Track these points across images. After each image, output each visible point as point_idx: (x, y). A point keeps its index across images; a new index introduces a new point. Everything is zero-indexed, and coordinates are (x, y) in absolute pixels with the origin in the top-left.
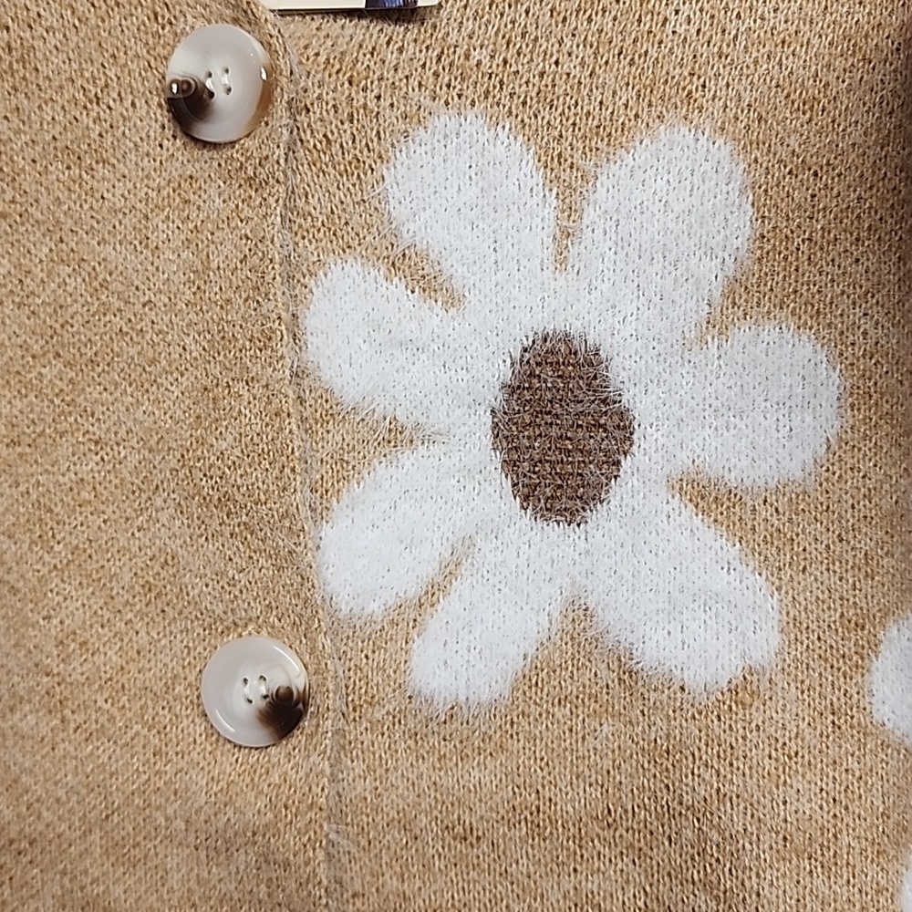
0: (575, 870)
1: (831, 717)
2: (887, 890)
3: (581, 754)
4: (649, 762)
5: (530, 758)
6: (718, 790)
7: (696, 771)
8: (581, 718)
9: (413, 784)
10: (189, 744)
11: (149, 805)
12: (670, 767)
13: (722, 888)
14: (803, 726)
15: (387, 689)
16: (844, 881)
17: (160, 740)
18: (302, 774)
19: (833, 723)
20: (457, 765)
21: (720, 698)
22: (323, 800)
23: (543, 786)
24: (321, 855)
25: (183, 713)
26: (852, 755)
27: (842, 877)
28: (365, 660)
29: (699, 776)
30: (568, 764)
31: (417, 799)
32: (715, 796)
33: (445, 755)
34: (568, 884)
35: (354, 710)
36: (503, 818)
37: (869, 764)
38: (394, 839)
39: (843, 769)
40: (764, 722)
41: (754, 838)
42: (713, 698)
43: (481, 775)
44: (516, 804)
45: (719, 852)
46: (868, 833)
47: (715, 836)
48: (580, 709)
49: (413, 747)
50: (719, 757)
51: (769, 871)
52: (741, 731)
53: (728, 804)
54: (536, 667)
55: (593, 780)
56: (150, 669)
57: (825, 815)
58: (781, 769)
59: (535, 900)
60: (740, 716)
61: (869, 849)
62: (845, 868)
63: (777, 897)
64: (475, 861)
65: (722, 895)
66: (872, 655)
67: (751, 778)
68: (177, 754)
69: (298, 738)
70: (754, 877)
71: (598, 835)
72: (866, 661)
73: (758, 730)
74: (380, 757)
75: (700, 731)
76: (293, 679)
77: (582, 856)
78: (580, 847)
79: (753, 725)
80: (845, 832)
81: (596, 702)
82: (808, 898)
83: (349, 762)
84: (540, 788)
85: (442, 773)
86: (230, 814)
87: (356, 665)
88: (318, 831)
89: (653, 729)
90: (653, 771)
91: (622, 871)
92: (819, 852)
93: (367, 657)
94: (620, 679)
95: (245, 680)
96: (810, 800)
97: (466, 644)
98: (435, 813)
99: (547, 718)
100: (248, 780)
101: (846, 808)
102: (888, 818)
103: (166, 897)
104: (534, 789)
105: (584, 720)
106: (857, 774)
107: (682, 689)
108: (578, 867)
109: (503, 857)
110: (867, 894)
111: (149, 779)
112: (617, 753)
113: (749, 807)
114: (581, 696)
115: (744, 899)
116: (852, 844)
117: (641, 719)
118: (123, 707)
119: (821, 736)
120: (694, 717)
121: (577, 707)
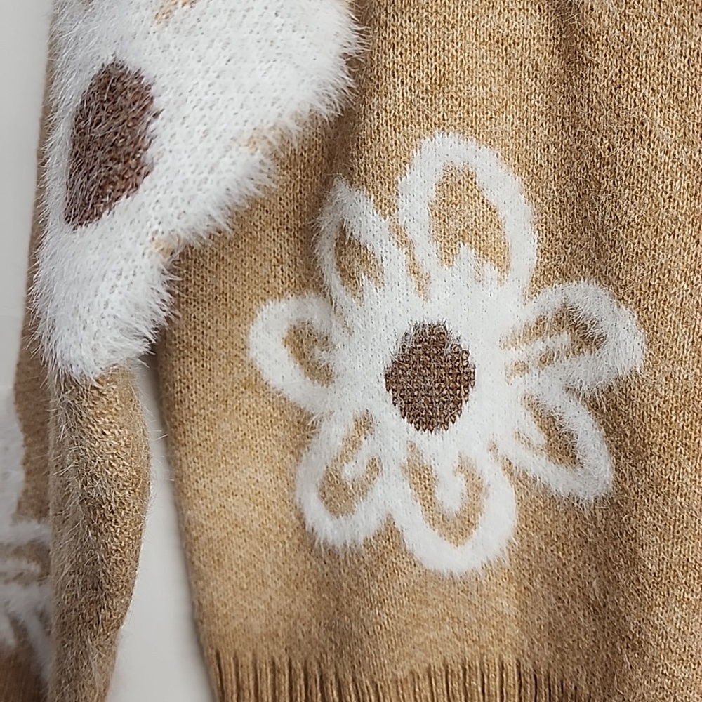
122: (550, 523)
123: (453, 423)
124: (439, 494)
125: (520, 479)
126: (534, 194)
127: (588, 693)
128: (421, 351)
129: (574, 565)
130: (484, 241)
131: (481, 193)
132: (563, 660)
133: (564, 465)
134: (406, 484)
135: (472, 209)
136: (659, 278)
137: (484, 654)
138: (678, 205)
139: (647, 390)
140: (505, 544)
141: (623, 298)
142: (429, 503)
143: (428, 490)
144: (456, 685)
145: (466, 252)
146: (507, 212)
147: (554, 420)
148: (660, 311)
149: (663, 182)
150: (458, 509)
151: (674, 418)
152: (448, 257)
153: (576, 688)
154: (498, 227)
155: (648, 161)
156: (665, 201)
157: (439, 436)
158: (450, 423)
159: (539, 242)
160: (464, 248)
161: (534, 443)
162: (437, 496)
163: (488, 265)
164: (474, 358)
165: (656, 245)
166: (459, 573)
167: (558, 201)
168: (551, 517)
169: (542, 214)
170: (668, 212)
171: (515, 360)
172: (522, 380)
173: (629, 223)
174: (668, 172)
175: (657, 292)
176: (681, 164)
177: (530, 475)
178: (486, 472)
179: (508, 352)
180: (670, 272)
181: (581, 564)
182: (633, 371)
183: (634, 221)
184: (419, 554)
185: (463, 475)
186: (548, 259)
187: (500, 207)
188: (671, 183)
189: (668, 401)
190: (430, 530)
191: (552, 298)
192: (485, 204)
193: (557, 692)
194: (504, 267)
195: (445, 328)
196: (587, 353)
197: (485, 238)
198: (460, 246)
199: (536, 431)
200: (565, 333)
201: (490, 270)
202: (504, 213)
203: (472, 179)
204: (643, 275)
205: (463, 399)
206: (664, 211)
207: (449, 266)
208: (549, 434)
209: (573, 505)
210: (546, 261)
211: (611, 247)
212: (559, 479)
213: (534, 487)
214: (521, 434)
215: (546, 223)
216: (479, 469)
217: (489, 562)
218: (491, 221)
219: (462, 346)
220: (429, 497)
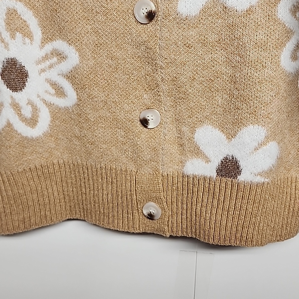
0: (211, 53)
1: (268, 17)
2: (278, 56)
3: (214, 27)
4: (228, 28)
5: (203, 29)
6: (243, 33)
7: (238, 30)
8: (214, 19)
9: (178, 35)
10: (132, 23)
11: (124, 36)
12: (233, 29)
13: (242, 55)
14: (262, 19)
15: (173, 12)
16: (268, 53)
17: (126, 22)
18: (154, 29)
19: (269, 18)
20: (187, 30)
21: (244, 13)
22: (158, 35)
23: (206, 35)
24: (158, 47)
25: (131, 17)
26: (272, 25)
27: (268, 52)
28: (168, 6)
29: (239, 31)
30: (211, 30)
31: (178, 38)
32: (242, 35)
33: (185, 28)
34: (210, 56)
35: (166, 17)
36: (197, 42)
37: (276, 28)
38: (173, 47)
39: (270, 28)
40: (253, 18)
41: (249, 43)
42: (243, 13)
43: (192, 33)
44: (200, 39)
45: (242, 47)
46: (274, 43)
47: (241, 43)
48: (214, 17)
49: (178, 26)
50: (243, 26)
51: (252, 51)
52: (248, 20)
53: (244, 36)
54: (205, 8)
55: (216, 33)
56: (124, 7)
57: (265, 39)
58: (256, 28)
59: (203, 60)
60: (248, 17)
61: (274, 47)
62: (268, 50)
63: (253, 56)
64: (190, 52)
65: (242, 56)
66: (278, 3)
67: (250, 30)
68: (130, 25)
69: (153, 22)
70: (249, 52)
71: (217, 45)
72: (277, 4)
73: (252, 20)
74: (171, 28)
75: (240, 20)
76: (152, 8)
77: (213, 50)
78: (213, 48)
79: (251, 19)
80: (269, 42)
81: (218, 15)
82: (260, 56)
83: (164, 29)
84: (205, 35)
85: (184, 32)
86: (140, 38)
87: (166, 7)
88: (157, 42)
89: (230, 21)
90: (229, 30)
91: (221, 53)
92: (263, 47)
93: (169, 5)
94: (223, 10)
95: (143, 9)
96: (262, 36)
97: (190, 2)
98: (182, 41)
99: (207, 20)
100: (143, 31)
101: (270, 37)
102: (279, 40)
103: (128, 56)
104: (203, 36)
105: (215, 20)
106: (273, 30)
107: (236, 11)
108: (212, 52)
109: (196, 51)
110: (273, 56)
111: (124, 31)
112: (222, 27)
113: (249, 37)
114: (215, 14)
115: (246, 57)
116: (271, 45)
117: (227, 19)
118: (119, 15)
119: (266, 21)
120: (238, 17)
121: (213, 17)
122: (60, 116)
123: (24, 89)
124: (23, 112)
125: (49, 105)
126: (37, 16)
127: (81, 162)
128: (10, 67)
129: (70, 127)
130: (24, 31)
131: (20, 16)
132: (72, 156)
133: (61, 98)
134: (12, 109)
135: (18, 21)
136: (79, 36)
137: (47, 161)
138: (79, 14)
139: (82, 69)
140: (48, 126)
141: (70, 44)
142: (20, 115)
143: (19, 111)
144: (40, 173)
145: (18, 35)
146: (30, 22)
147: (56, 85)
148: (81, 46)
149: (74, 8)
150: (31, 116)
151: (90, 76)
152: (13, 37)
153: (77, 163)
154: (28, 27)
155: (69, 2)
156: (75, 14)
157: (20, 93)
158: (23, 89)
159: (41, 30)
160: (18, 33)
161: (52, 93)
162: (22, 112)
163: (26, 39)
164: (27, 68)
165: (76, 27)
166: (35, 137)
167: (45, 17)
168: (61, 115)
169: (41, 22)
170: (77, 16)
171: (41, 68)
172: (44, 74)
173: (67, 21)
174: (75, 5)
175: (79, 40)
176: (78, 2)
177: (52, 103)
178: (38, 104)
179: (38, 66)
180: (81, 34)
181: (72, 126)
182: (77, 65)
183: (68, 20)
184: (19, 131)
185: (30, 106)
186: (45, 35)
187: (27, 20)
188: (76, 8)
189: (88, 72)
190: (22, 123)
191: (49, 47)
192: (22, 20)
193: (71, 166)
194: (32, 39)
195: (16, 59)
196: (63, 62)
197: (24, 30)
198: (16, 33)
199: (51, 89)
200: (55, 58)
201: (27, 40)
202: (29, 22)
203: (16, 12)
204: (74, 36)
205: (26, 81)
206: (76, 16)
207: (14, 40)
208: (55, 90)
209: (66, 109)
210: (45, 36)
211: (64, 29)
212: (61, 102)
213: (54, 106)
214: (47, 91)
215: (42, 24)
216: (35, 103)
217: (44, 132)
218: (25, 25)
219: (22, 65)
220: (20, 113)
